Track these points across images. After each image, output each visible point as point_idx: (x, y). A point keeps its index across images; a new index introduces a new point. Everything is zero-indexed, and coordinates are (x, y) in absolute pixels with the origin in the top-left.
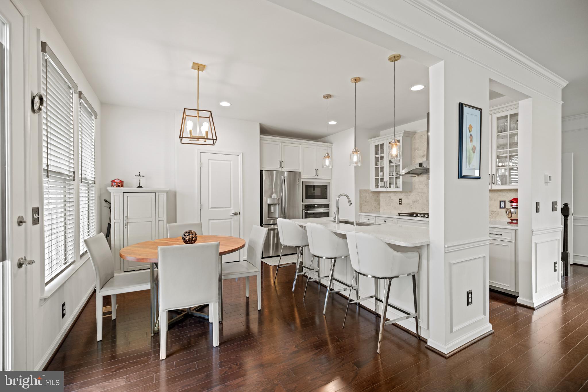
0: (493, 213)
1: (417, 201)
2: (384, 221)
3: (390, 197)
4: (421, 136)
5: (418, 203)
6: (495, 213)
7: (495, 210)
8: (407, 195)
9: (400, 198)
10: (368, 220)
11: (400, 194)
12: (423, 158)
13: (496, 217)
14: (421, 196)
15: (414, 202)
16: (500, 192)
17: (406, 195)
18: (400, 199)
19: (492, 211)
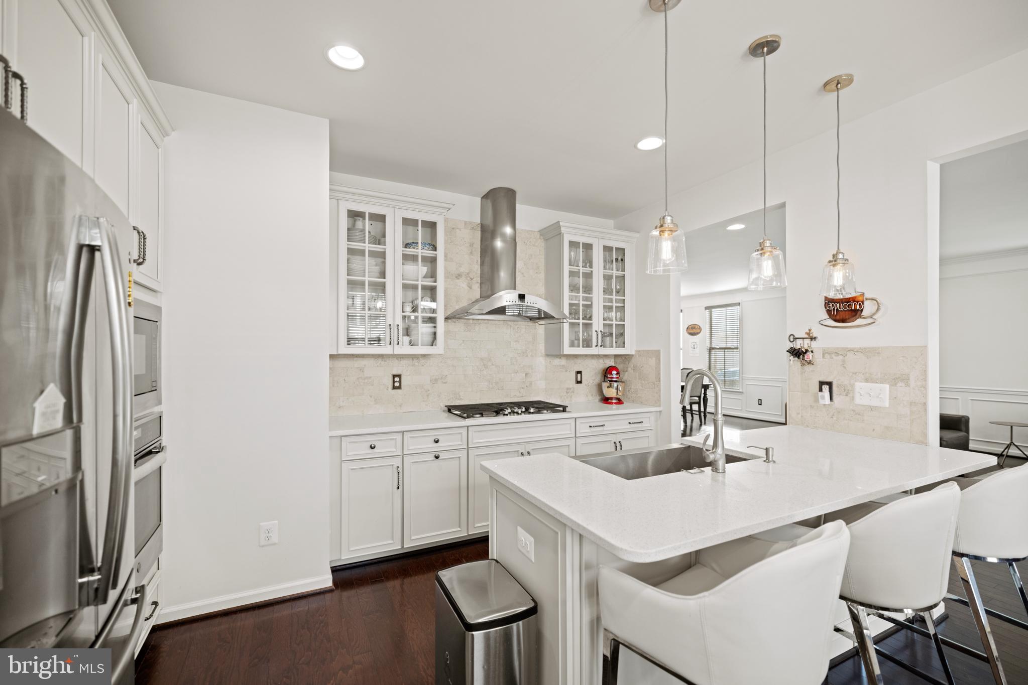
0: (568, 391)
1: (442, 378)
2: (435, 440)
3: (361, 370)
4: (453, 228)
5: (445, 383)
6: (571, 391)
7: (571, 386)
8: (416, 364)
9: (395, 373)
10: (372, 448)
11: (397, 361)
12: (457, 281)
13: (571, 397)
14: (453, 366)
15: (434, 381)
16: (576, 358)
17: (414, 365)
18: (394, 376)
19: (568, 389)
